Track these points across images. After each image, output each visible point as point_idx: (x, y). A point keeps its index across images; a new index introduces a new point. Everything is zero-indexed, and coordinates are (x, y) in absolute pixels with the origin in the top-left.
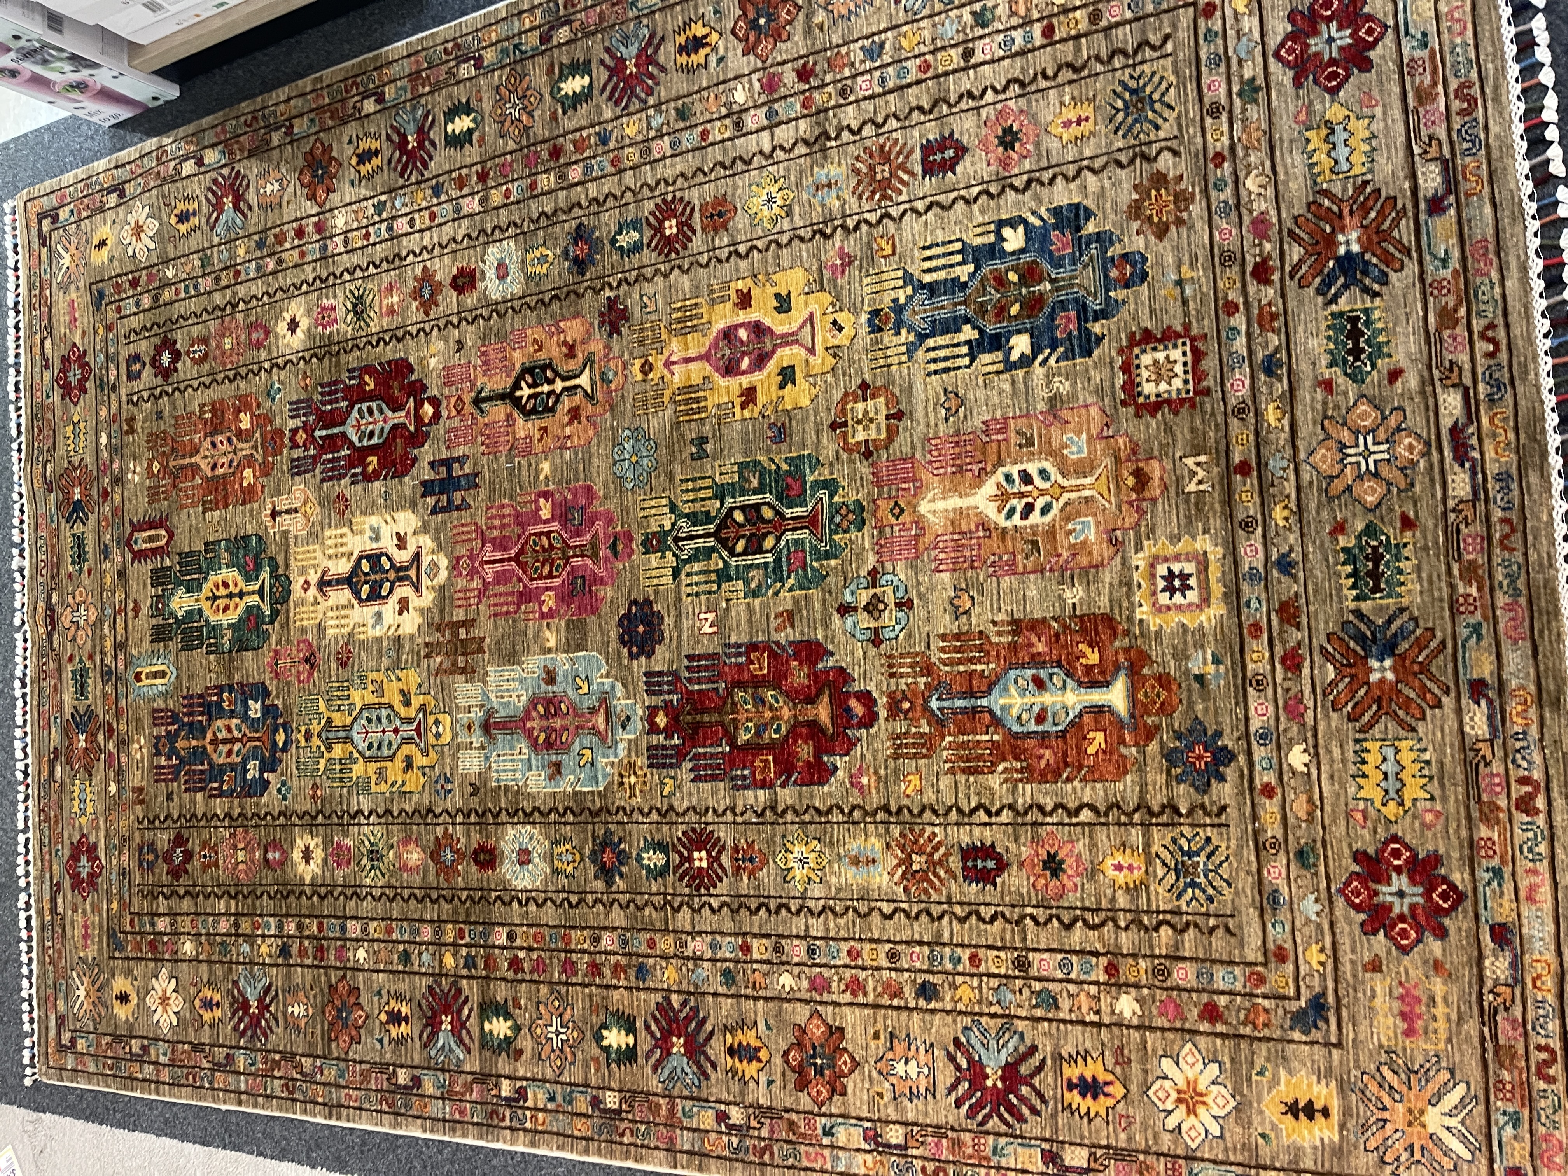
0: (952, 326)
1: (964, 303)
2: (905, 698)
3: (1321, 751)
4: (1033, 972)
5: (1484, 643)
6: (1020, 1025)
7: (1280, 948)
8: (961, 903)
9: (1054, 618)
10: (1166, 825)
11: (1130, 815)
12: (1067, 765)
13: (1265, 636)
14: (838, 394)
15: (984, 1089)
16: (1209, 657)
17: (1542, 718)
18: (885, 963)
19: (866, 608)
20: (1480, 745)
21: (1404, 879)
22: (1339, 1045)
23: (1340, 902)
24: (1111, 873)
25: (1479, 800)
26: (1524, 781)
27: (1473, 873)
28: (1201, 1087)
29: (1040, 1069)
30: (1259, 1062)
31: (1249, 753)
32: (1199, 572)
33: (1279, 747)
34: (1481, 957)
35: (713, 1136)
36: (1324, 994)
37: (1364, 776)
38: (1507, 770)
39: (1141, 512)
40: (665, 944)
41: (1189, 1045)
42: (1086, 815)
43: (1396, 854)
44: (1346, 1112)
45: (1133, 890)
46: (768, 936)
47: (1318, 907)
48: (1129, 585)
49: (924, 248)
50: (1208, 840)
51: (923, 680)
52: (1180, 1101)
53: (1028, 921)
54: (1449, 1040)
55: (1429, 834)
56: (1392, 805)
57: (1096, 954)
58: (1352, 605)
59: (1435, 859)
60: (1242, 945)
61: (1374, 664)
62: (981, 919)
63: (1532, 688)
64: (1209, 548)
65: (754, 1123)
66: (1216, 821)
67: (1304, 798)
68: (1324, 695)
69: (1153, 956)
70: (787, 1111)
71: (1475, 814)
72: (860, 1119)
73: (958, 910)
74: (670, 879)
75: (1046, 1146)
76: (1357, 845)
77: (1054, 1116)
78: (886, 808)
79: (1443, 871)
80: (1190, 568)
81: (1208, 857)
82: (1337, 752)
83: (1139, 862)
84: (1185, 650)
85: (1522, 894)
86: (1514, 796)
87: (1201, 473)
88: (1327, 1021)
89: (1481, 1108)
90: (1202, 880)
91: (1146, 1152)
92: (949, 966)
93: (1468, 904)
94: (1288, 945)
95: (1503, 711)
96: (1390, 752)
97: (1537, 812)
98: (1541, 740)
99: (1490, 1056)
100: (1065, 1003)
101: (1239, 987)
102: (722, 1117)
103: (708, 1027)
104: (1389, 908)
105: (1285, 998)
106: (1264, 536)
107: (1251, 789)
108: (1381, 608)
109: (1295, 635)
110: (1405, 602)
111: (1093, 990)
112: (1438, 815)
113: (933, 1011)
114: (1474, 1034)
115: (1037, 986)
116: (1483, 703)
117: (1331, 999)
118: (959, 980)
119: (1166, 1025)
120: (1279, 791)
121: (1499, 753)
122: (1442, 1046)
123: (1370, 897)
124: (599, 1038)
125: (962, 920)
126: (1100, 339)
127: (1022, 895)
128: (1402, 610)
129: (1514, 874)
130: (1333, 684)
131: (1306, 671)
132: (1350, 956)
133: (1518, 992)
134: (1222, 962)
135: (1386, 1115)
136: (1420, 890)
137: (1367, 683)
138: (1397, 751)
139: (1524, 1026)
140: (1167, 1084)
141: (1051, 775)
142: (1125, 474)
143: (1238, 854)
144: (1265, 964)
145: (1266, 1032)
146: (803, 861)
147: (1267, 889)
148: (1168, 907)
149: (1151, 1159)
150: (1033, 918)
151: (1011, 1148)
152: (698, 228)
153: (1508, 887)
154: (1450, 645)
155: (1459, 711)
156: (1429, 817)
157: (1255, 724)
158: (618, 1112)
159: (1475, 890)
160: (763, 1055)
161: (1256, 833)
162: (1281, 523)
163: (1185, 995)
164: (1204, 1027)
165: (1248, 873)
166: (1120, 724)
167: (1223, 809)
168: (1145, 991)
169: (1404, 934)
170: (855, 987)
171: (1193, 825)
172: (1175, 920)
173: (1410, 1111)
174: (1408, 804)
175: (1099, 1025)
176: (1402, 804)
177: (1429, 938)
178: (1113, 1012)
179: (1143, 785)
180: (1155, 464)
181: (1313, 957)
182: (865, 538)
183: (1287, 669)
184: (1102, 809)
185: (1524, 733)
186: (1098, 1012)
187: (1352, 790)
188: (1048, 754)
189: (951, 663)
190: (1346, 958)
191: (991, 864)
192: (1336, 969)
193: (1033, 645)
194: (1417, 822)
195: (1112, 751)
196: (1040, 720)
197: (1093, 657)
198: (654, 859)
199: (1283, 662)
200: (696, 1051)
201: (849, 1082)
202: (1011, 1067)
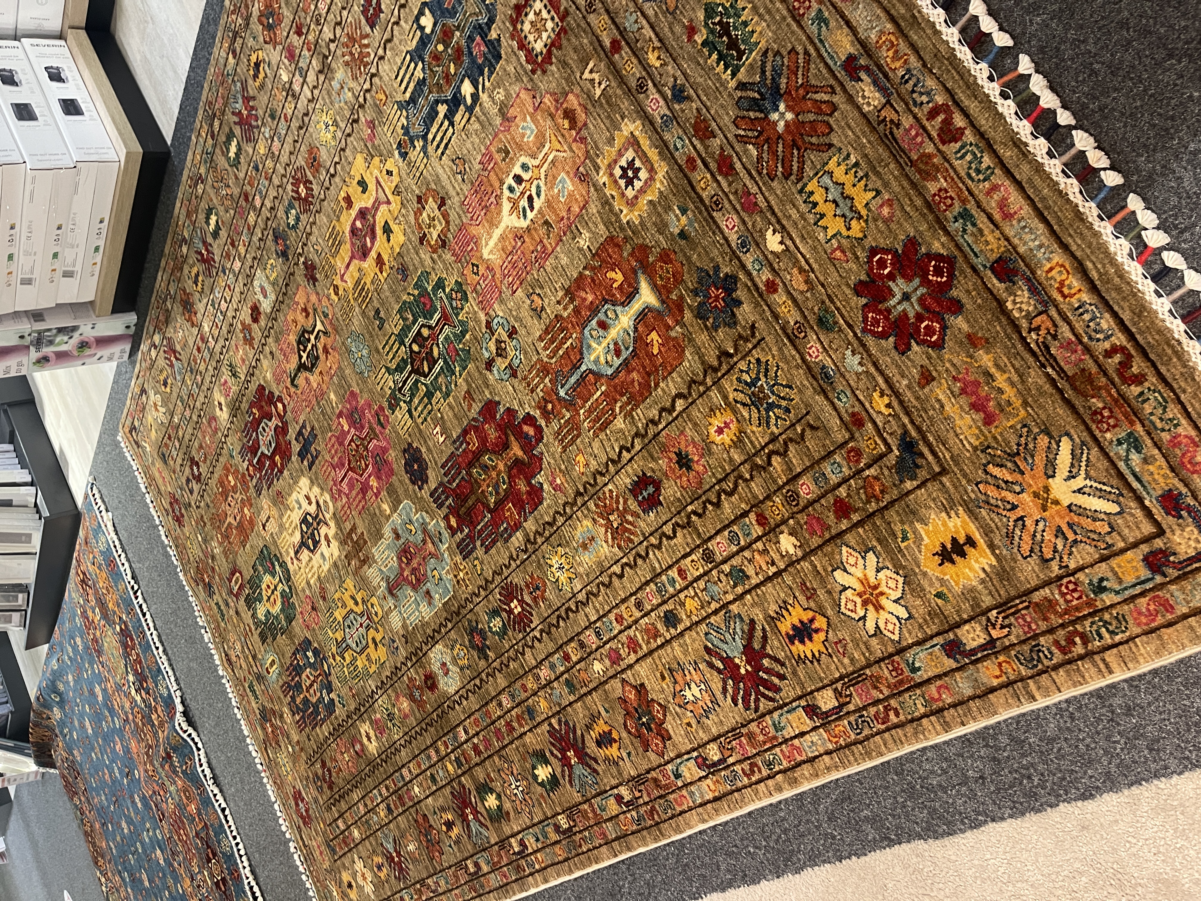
0: (433, 114)
1: (430, 92)
2: (546, 402)
3: (784, 222)
4: (719, 558)
5: (833, 24)
6: (734, 608)
7: (853, 415)
8: (651, 534)
9: (585, 268)
10: (728, 371)
11: (703, 383)
12: (649, 374)
13: (699, 162)
14: (412, 218)
15: (742, 678)
16: (678, 212)
17: (913, 46)
18: (638, 614)
19: (498, 355)
20: (883, 113)
21: (900, 281)
22: (944, 471)
23: (870, 341)
24: (718, 439)
25: (912, 162)
26: (932, 114)
27: (947, 233)
28: (873, 581)
29: (765, 638)
30: (898, 528)
31: (743, 266)
32: (636, 152)
33: (757, 245)
34: (1001, 304)
35: (622, 817)
36: (906, 432)
37: (822, 216)
38: (915, 117)
39: (583, 140)
40: (531, 684)
41: (844, 549)
42: (680, 405)
43: (882, 264)
44: (987, 532)
45: (738, 443)
46: (572, 639)
47: (857, 359)
48: (607, 202)
49: (396, 78)
50: (758, 360)
51: (547, 380)
52: (865, 603)
53: (694, 518)
54: (1025, 404)
55: (893, 226)
56: (854, 223)
57: (744, 515)
58: (732, 84)
59: (912, 243)
60: (828, 433)
62: (668, 538)
63: (889, 26)
64: (632, 127)
65: (637, 794)
66: (755, 341)
67: (795, 271)
68: (760, 173)
69: (780, 488)
70: (648, 772)
71: (917, 178)
72: (688, 753)
73: (652, 540)
74: (510, 633)
75: (803, 703)
76: (853, 280)
77: (795, 673)
78: (578, 494)
79: (923, 250)
80: (630, 154)
81: (766, 376)
82: (793, 212)
83: (729, 416)
84: (662, 221)
85: (997, 217)
86: (934, 134)
87: (596, 76)
88: (922, 455)
89: (1095, 451)
90: (773, 399)
91: (869, 666)
92: (671, 590)
93: (960, 262)
94: (857, 409)
95: (880, 67)
96: (826, 180)
97: (961, 131)
98: (924, 65)
99: (1069, 393)
100: (750, 571)
101: (846, 471)
102: (619, 799)
103: (579, 732)
104: (905, 314)
105: (882, 456)
106: (655, 85)
107: (761, 295)
108: (751, 68)
109: (716, 143)
110: (763, 45)
111: (759, 545)
112: (889, 203)
113: (681, 634)
114: (1042, 380)
115: (727, 567)
116: (863, 75)
117: (914, 433)
118: (682, 596)
119: (820, 541)
120: (778, 280)
121: (900, 107)
122: (1022, 413)
123: (886, 318)
124: (535, 777)
126: (499, 40)
127: (679, 500)
128: (765, 53)
129: (979, 205)
130: (760, 158)
131: (738, 166)
132: (904, 383)
133: (1053, 312)
134: (823, 458)
135: (1019, 512)
136: (917, 281)
137: (780, 137)
138: (831, 174)
139: (1081, 342)
140: (849, 592)
141: (646, 390)
142: (560, 121)
143: (783, 357)
144: (852, 438)
145: (887, 498)
146: (561, 568)
147: (817, 370)
148: (767, 439)
149: (875, 669)
150: (695, 513)
151: (783, 719)
152: (311, 178)
153: (982, 221)
154: (812, 51)
155: (851, 99)
156: (886, 211)
157: (733, 238)
158: (570, 828)
159: (958, 246)
160: (615, 735)
161: (784, 328)
162: (657, 64)
163: (817, 506)
164: (844, 525)
165: (798, 367)
166: (659, 314)
167: (753, 327)
168: (791, 522)
169: (930, 331)
170: (633, 645)
171: (743, 358)
172: (776, 446)
173: (1036, 495)
174: (864, 212)
175: (778, 574)
176: (860, 217)
177: (950, 319)
178: (783, 557)
179: (698, 351)
180: (571, 97)
181: (880, 403)
182: (472, 305)
183: (726, 175)
184: (685, 391)
185: (908, 71)
186: (773, 563)
187: (821, 236)
188: (635, 375)
189: (555, 352)
191: (651, 489)
192: (901, 403)
193: (585, 299)
194: (880, 223)
195: (666, 340)
196: (618, 353)
197: (618, 277)
198: (497, 624)
199: (721, 172)
200: (582, 755)
201: (668, 726)
202: (748, 649)
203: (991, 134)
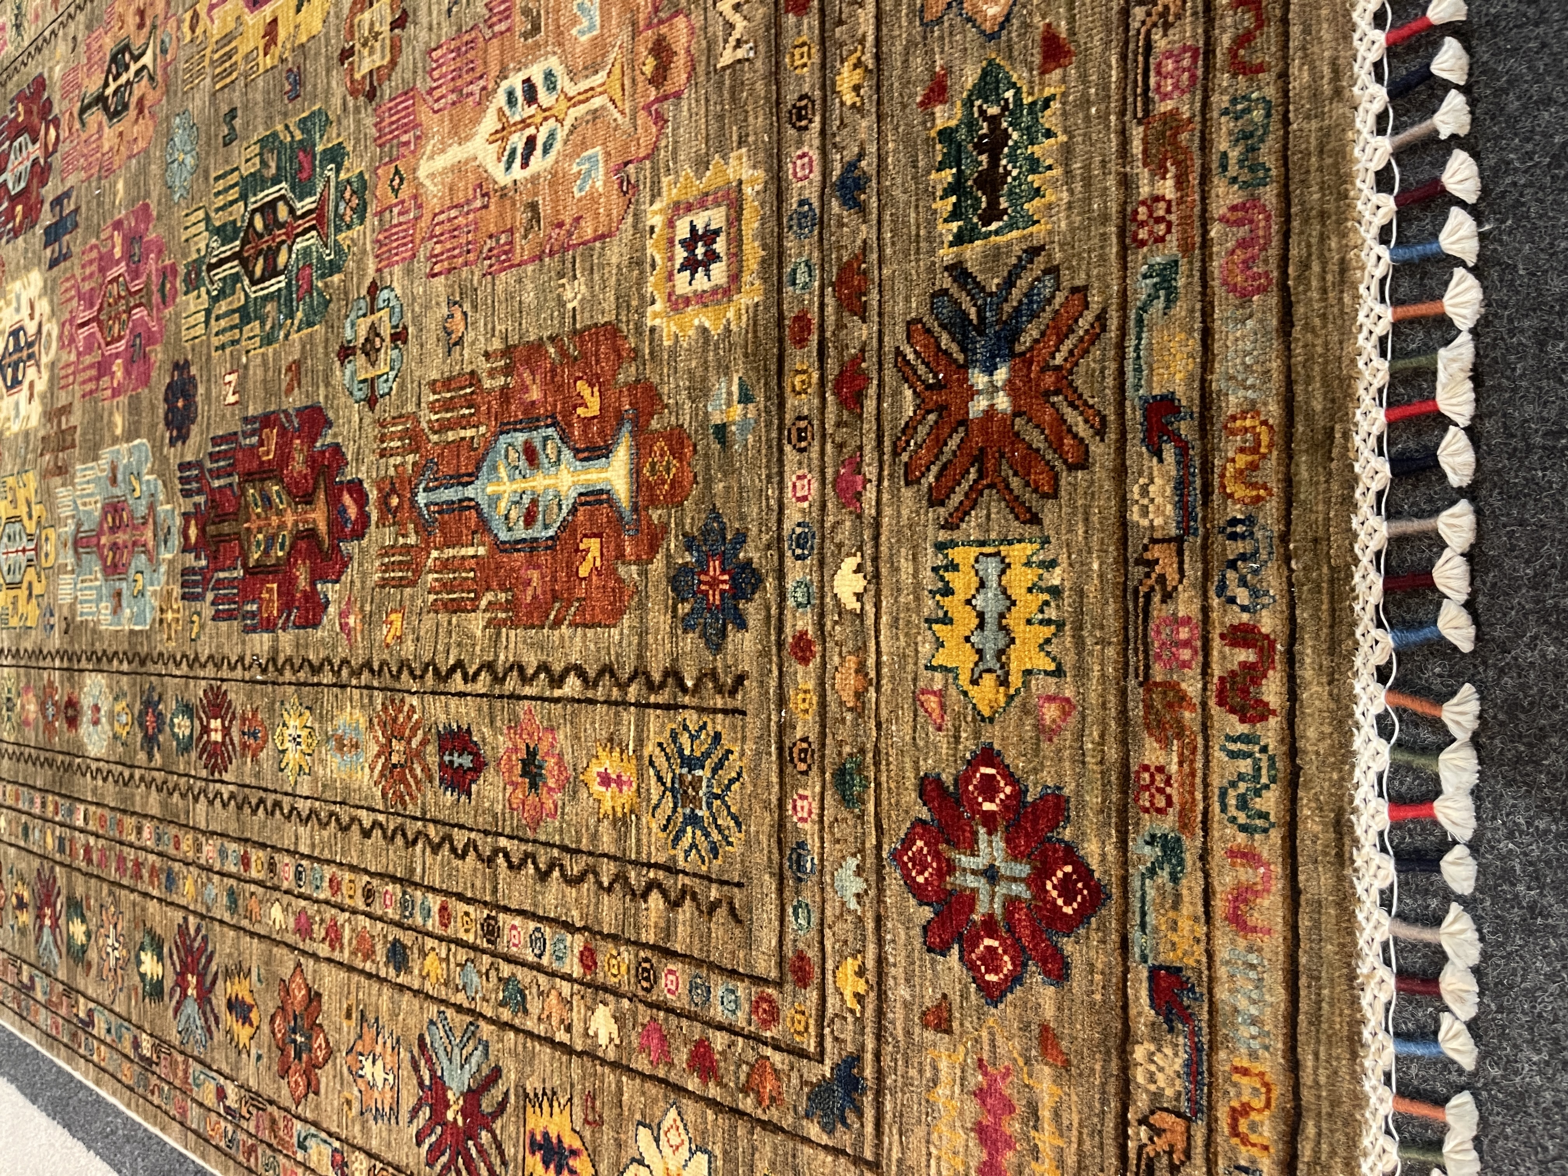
2: (393, 491)
3: (884, 571)
4: (502, 948)
5: (1180, 309)
6: (486, 1030)
7: (801, 956)
8: (435, 822)
9: (551, 339)
10: (667, 707)
11: (623, 687)
12: (555, 596)
13: (814, 338)
15: (444, 1124)
16: (735, 388)
17: (1289, 482)
18: (361, 905)
19: (364, 348)
20: (1156, 552)
21: (999, 843)
22: (876, 1166)
23: (894, 880)
24: (597, 788)
25: (1146, 682)
26: (1238, 636)
27: (1123, 846)
29: (502, 1107)
30: (761, 1167)
31: (781, 575)
32: (729, 224)
33: (822, 563)
34: (1128, 1037)
35: (214, 1117)
36: (856, 1060)
37: (946, 620)
38: (1206, 610)
40: (187, 845)
41: (673, 1113)
42: (572, 686)
43: (989, 788)
45: (621, 823)
46: (263, 846)
47: (857, 885)
48: (640, 263)
50: (717, 737)
51: (410, 458)
53: (500, 860)
55: (1049, 750)
56: (988, 680)
57: (570, 928)
58: (947, 254)
59: (1056, 806)
60: (749, 942)
61: (979, 379)
62: (453, 850)
63: (1273, 410)
64: (746, 173)
65: (244, 1112)
66: (730, 704)
67: (852, 662)
68: (895, 454)
69: (637, 944)
70: (271, 1102)
71: (1137, 712)
72: (330, 1135)
73: (431, 830)
74: (194, 755)
76: (927, 765)
78: (369, 666)
79: (1067, 834)
80: (716, 217)
81: (714, 771)
82: (906, 566)
83: (629, 772)
84: (704, 379)
85: (1220, 905)
86: (1217, 671)
87: (740, 25)
88: (860, 1115)
90: (703, 812)
92: (419, 921)
93: (1111, 911)
94: (812, 954)
95: (1207, 468)
96: (992, 568)
97: (1263, 712)
98: (1285, 538)
100: (534, 1006)
101: (740, 1019)
102: (221, 1093)
103: (214, 967)
104: (969, 900)
105: (802, 1054)
106: (823, 133)
107: (780, 644)
108: (995, 255)
109: (860, 331)
110: (1039, 232)
111: (566, 988)
112: (1067, 707)
113: (401, 988)
115: (506, 970)
116: (1169, 452)
117: (869, 1072)
118: (430, 943)
119: (647, 1069)
120: (817, 648)
121: (1194, 570)
123: (941, 874)
124: (139, 960)
125: (436, 849)
127: (495, 816)
128: (1034, 252)
129: (1204, 856)
130: (910, 428)
131: (870, 405)
132: (903, 992)
133: (1199, 1132)
134: (722, 970)
136: (1023, 869)
137: (964, 422)
138: (1005, 567)
141: (539, 614)
142: (643, 51)
143: (755, 769)
144: (779, 984)
145: (774, 1114)
146: (296, 740)
147: (790, 838)
148: (662, 859)
150: (507, 856)
153: (1191, 885)
154: (1113, 323)
155: (1120, 473)
156: (1051, 712)
157: (793, 516)
158: (150, 1062)
159: (1125, 884)
160: (254, 1016)
161: (782, 729)
162: (848, 99)
163: (673, 1020)
164: (693, 1084)
165: (766, 805)
166: (617, 521)
167: (740, 679)
168: (626, 1003)
169: (991, 958)
170: (334, 935)
171: (701, 710)
172: (668, 882)
174: (1016, 680)
175: (568, 1049)
176: (1004, 682)
177: (1035, 977)
178: (586, 1035)
179: (642, 633)
180: (681, 24)
181: (849, 982)
182: (365, 234)
183: (842, 403)
184: (592, 674)
185: (1250, 520)
186: (569, 1029)
187: (926, 649)
188: (535, 575)
189: (444, 427)
190: (899, 992)
191: (466, 761)
192: (880, 1013)
193: (526, 389)
194: (1029, 722)
195: (607, 571)
196: (530, 519)
197: (593, 406)
198: (183, 726)
199: (837, 392)
200: (204, 997)
201: (325, 1076)
202: (473, 1095)
203: (1310, 766)
